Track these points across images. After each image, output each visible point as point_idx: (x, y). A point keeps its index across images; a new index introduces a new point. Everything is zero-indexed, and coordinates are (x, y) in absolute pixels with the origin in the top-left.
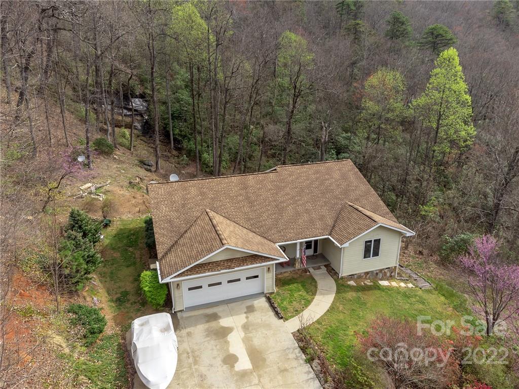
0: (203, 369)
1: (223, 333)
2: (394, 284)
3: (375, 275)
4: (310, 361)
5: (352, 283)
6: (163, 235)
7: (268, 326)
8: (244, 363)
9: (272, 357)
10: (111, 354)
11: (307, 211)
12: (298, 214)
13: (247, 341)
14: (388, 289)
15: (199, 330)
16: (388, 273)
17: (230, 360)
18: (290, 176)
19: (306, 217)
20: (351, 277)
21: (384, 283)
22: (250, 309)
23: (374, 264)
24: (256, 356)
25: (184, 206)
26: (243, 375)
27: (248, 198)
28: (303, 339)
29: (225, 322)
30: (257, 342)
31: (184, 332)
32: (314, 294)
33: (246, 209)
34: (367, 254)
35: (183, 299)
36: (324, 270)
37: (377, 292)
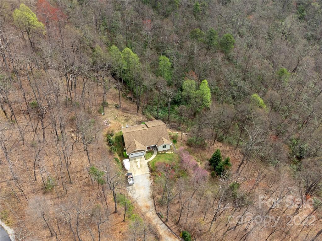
0: (134, 167)
1: (136, 162)
2: (169, 152)
3: (166, 151)
4: (148, 167)
5: (160, 153)
6: (126, 145)
7: (143, 161)
8: (139, 167)
9: (143, 166)
10: (121, 165)
11: (153, 139)
12: (151, 140)
13: (140, 163)
14: (167, 154)
15: (133, 161)
16: (168, 150)
17: (137, 166)
18: (151, 130)
19: (153, 141)
20: (160, 151)
21: (166, 152)
22: (141, 158)
23: (165, 149)
24: (141, 166)
25: (130, 138)
26: (139, 168)
27: (142, 136)
28: (148, 163)
29: (137, 160)
30: (142, 163)
31: (131, 162)
32: (153, 155)
33: (141, 139)
34: (163, 148)
35: (130, 156)
36: (156, 150)
37: (164, 154)
